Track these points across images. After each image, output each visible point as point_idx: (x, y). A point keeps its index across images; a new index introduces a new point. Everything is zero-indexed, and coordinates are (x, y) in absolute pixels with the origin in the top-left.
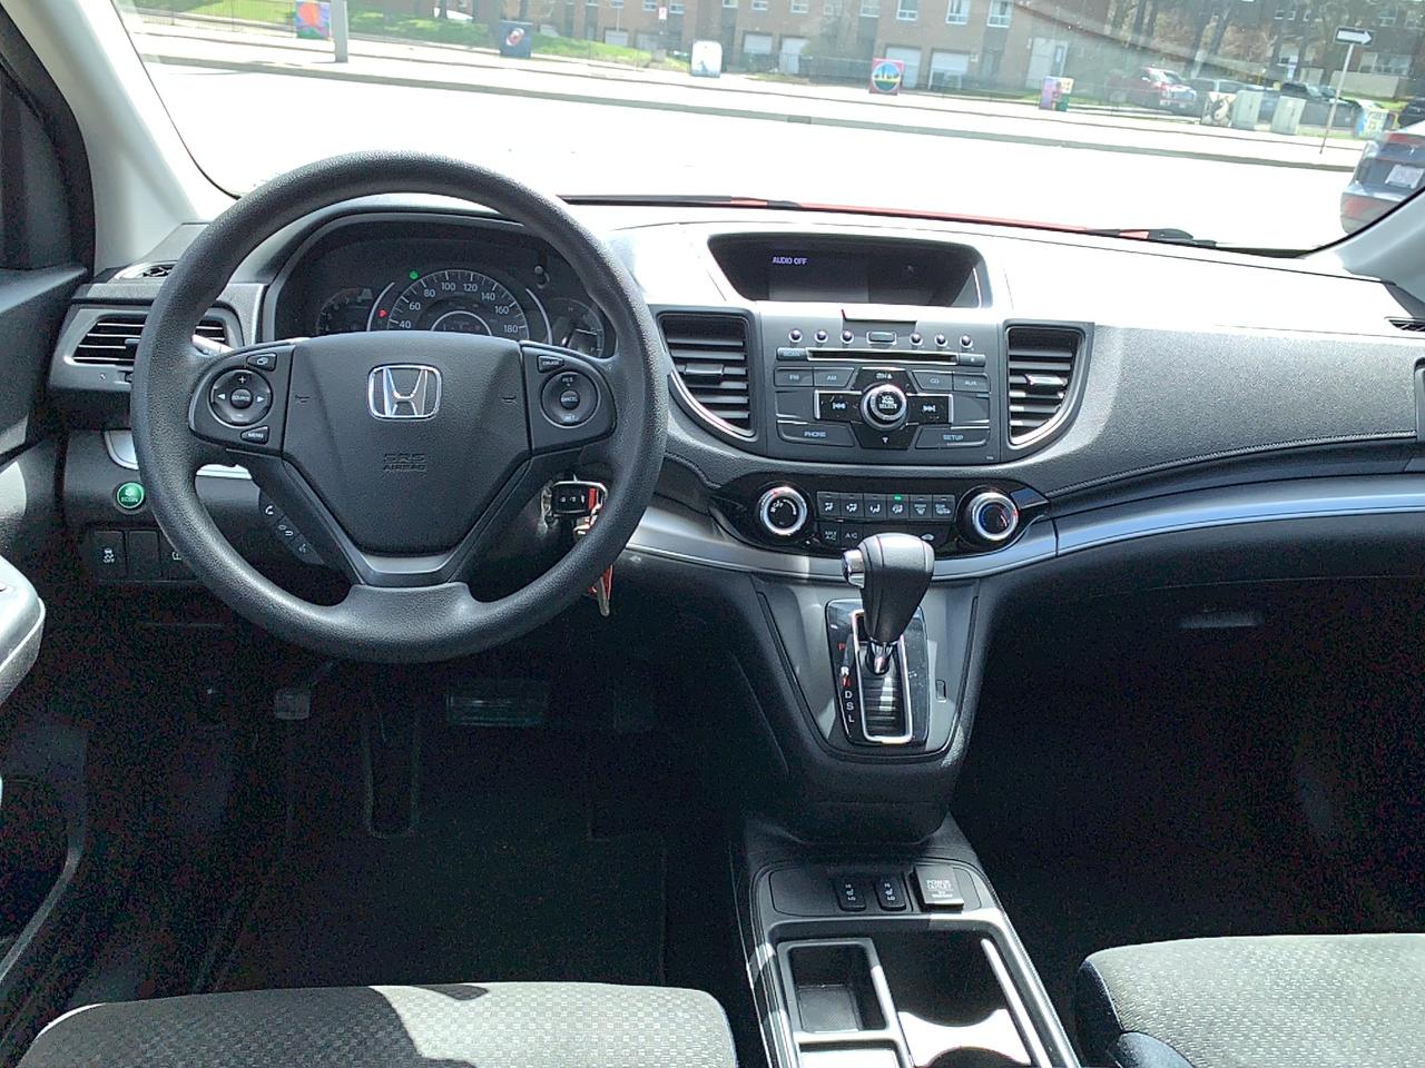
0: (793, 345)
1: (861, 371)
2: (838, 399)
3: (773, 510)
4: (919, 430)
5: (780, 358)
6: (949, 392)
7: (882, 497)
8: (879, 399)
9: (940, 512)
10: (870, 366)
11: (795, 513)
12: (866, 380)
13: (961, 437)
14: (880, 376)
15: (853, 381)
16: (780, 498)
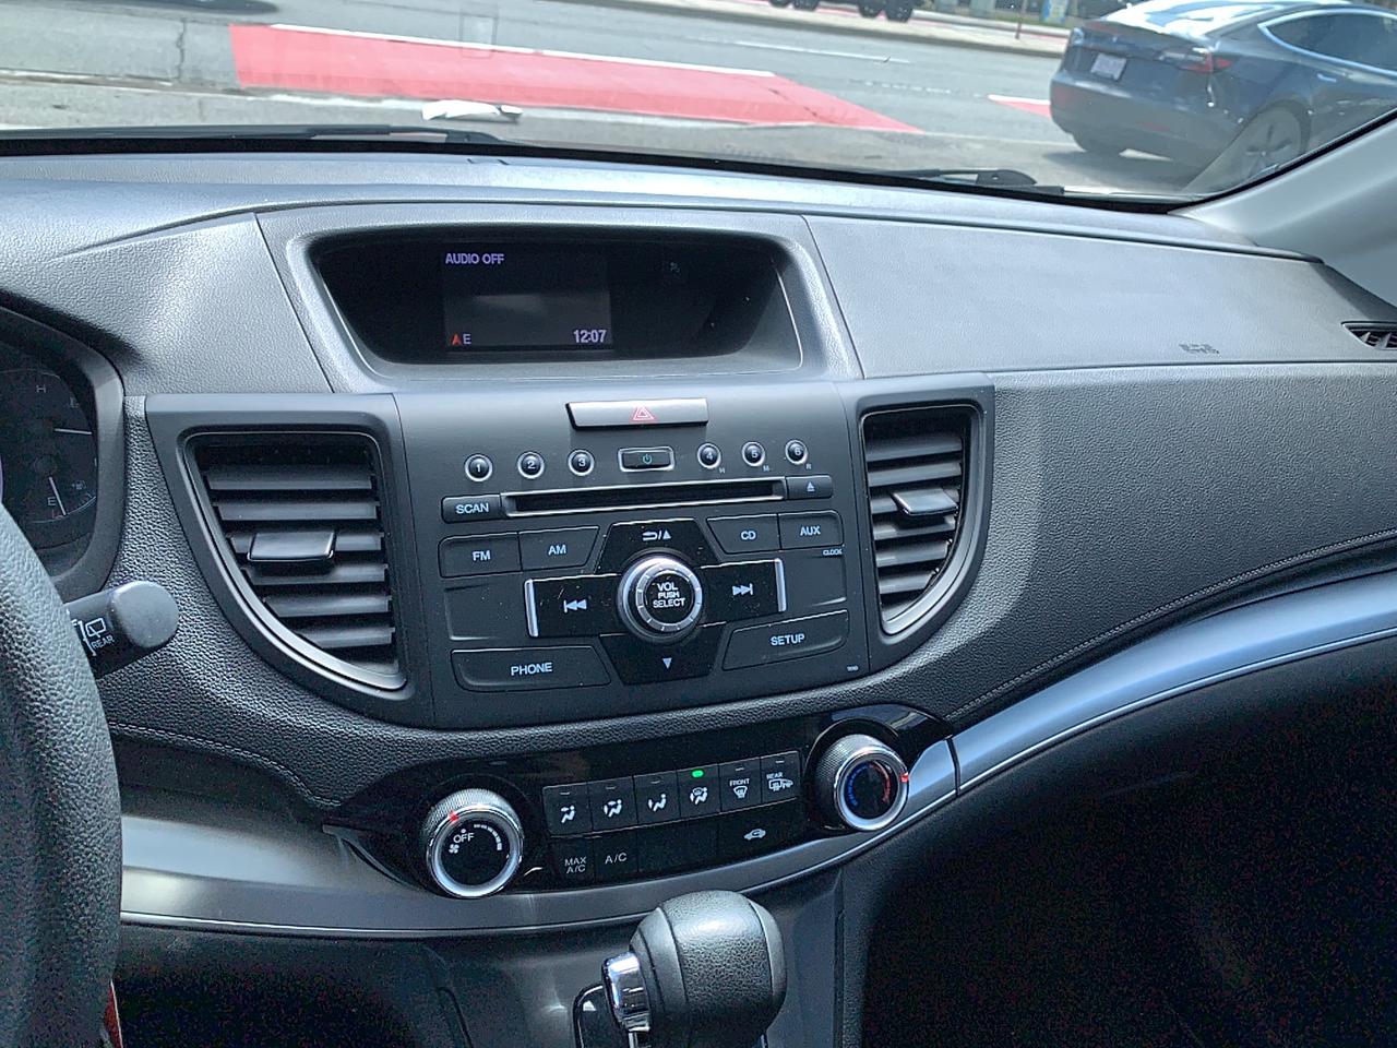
0: (475, 489)
1: (614, 531)
2: (573, 589)
3: (454, 849)
4: (726, 633)
5: (451, 518)
6: (774, 553)
7: (669, 776)
8: (651, 591)
9: (776, 787)
10: (630, 516)
11: (499, 847)
12: (625, 548)
13: (800, 637)
14: (649, 536)
15: (598, 552)
16: (468, 824)
